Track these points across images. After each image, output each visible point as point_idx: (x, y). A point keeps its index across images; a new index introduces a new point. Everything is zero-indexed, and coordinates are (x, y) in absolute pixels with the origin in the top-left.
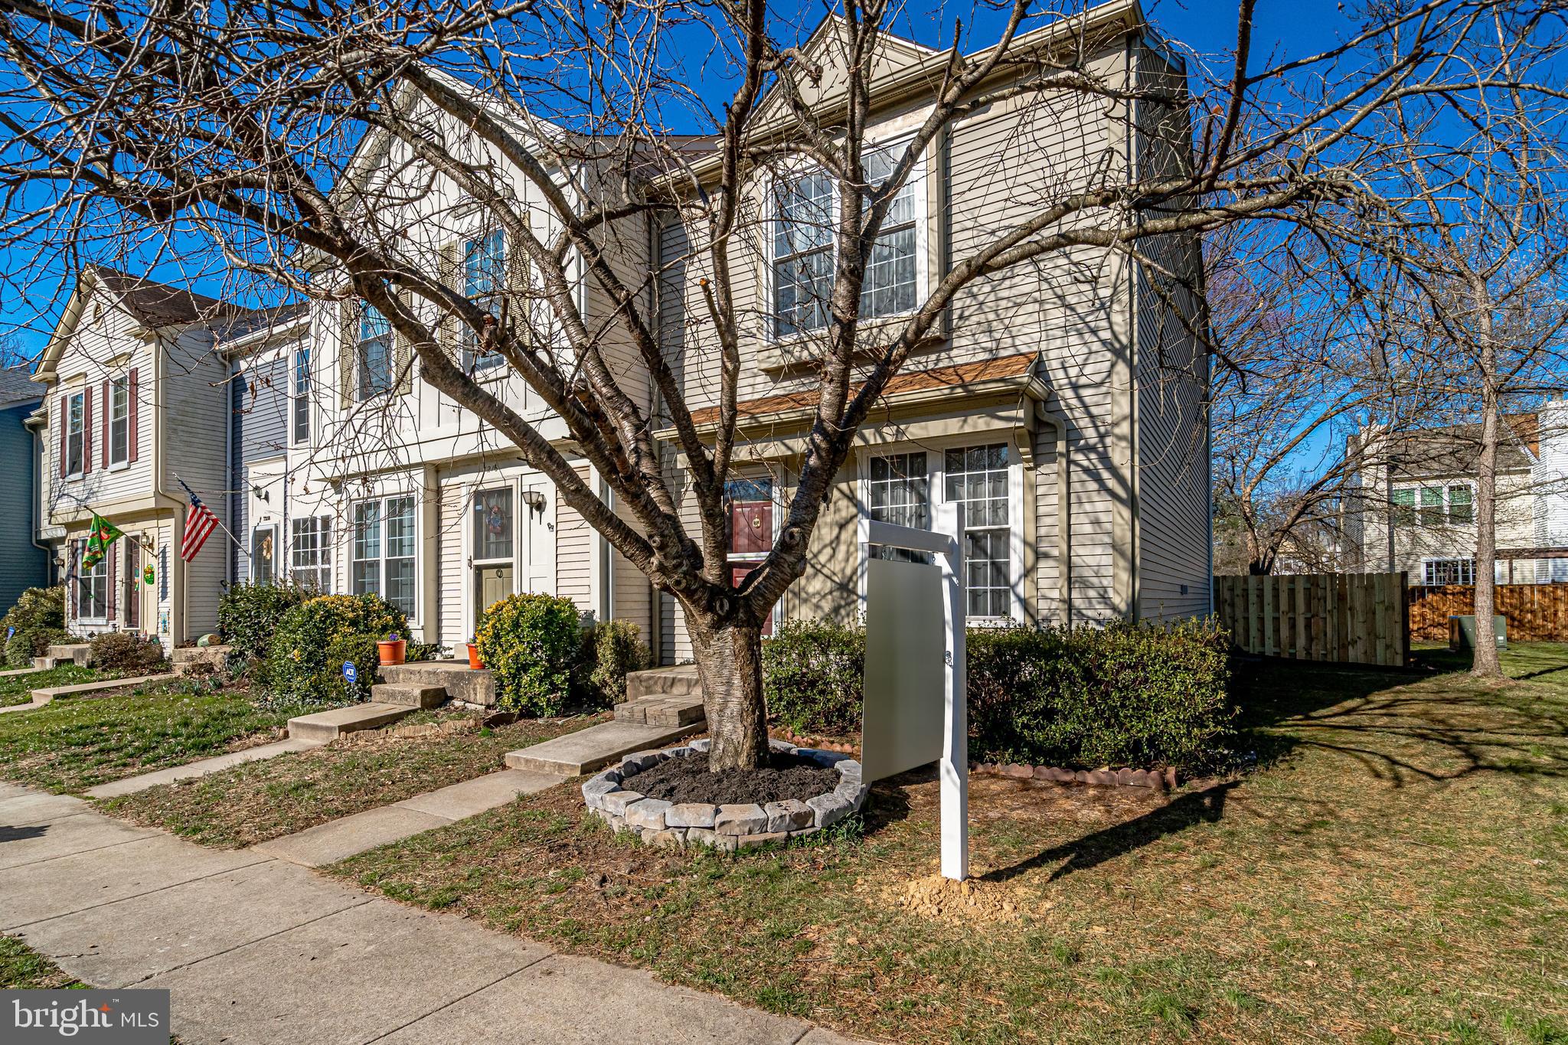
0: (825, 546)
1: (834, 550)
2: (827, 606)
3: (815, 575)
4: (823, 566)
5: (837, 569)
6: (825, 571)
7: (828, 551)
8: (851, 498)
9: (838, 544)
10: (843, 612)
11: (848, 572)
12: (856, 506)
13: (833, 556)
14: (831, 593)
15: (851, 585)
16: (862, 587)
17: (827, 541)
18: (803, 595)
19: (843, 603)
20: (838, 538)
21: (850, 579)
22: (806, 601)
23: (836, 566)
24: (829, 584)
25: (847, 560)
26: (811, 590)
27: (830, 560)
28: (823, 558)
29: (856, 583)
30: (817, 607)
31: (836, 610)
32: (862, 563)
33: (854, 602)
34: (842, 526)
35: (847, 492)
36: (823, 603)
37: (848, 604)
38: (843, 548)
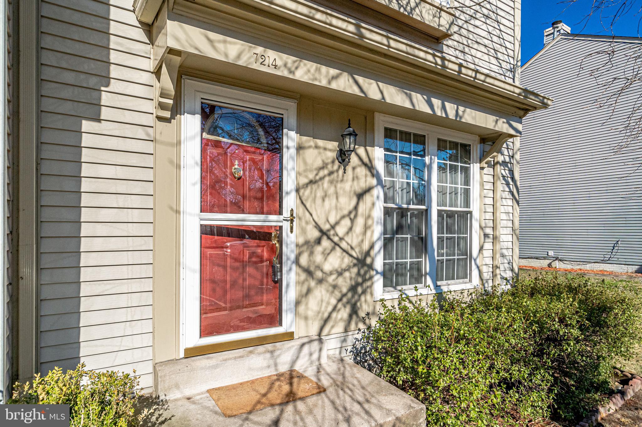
0: (343, 217)
1: (352, 221)
2: (344, 284)
3: (333, 249)
4: (341, 239)
5: (354, 243)
6: (344, 245)
7: (346, 222)
8: (370, 167)
9: (356, 216)
10: (360, 290)
11: (366, 246)
12: (373, 175)
13: (351, 229)
14: (348, 269)
15: (369, 261)
16: (379, 264)
17: (346, 212)
18: (319, 274)
19: (360, 280)
20: (356, 208)
21: (368, 254)
22: (320, 281)
23: (353, 240)
24: (347, 260)
25: (365, 233)
26: (327, 267)
27: (347, 233)
28: (341, 230)
29: (373, 260)
30: (335, 287)
31: (353, 289)
32: (379, 239)
33: (371, 278)
34: (360, 196)
35: (366, 160)
36: (340, 281)
37: (365, 280)
38: (360, 221)
